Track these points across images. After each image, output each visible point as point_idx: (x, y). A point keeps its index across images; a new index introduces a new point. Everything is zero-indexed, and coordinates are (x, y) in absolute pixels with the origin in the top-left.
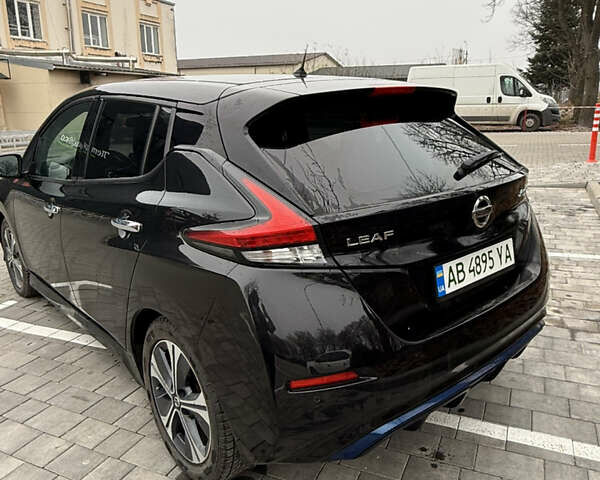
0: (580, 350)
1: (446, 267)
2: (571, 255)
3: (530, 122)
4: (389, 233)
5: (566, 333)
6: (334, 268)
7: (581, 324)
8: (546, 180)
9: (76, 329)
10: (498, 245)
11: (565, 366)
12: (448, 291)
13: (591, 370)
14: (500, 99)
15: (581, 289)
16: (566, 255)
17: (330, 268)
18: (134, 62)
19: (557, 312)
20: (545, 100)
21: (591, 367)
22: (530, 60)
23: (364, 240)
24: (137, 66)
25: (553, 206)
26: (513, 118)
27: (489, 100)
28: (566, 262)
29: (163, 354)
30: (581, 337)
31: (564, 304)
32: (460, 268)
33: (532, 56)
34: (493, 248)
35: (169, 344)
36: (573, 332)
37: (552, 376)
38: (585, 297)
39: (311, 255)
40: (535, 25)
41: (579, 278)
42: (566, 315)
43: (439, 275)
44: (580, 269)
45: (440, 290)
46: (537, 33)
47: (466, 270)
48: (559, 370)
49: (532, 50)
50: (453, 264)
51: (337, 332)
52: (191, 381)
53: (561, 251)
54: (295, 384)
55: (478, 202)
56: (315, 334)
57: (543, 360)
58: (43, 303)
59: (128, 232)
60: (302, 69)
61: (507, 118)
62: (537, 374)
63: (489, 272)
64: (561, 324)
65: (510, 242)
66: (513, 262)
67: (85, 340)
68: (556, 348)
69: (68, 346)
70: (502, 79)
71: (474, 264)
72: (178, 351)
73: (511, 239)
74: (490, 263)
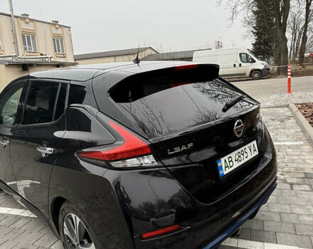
0: (296, 195)
1: (223, 160)
2: (285, 143)
3: (256, 75)
4: (190, 145)
5: (288, 186)
6: (162, 167)
7: (294, 180)
8: (268, 104)
9: (21, 207)
10: (249, 145)
11: (290, 205)
12: (225, 173)
13: (303, 206)
14: (240, 65)
15: (293, 161)
16: (283, 143)
17: (159, 167)
18: (51, 58)
19: (282, 175)
20: (263, 64)
21: (303, 204)
22: (253, 44)
23: (177, 150)
24: (52, 60)
25: (273, 118)
26: (248, 74)
27: (235, 65)
28: (283, 147)
29: (70, 221)
30: (296, 187)
31: (285, 170)
32: (230, 159)
33: (254, 43)
34: (246, 146)
35: (73, 216)
36: (292, 185)
37: (284, 211)
38: (295, 165)
39: (148, 161)
40: (253, 27)
41: (291, 155)
42: (287, 176)
43: (219, 165)
44: (291, 150)
45: (221, 173)
46: (255, 31)
47: (234, 160)
48: (287, 207)
49: (253, 39)
50: (226, 158)
51: (167, 201)
52: (86, 236)
53: (280, 141)
54: (145, 236)
55: (236, 123)
56: (154, 202)
57: (278, 202)
58: (3, 194)
59: (46, 154)
60: (137, 58)
61: (245, 74)
62: (276, 211)
63: (246, 160)
64: (285, 181)
65: (255, 142)
66: (258, 153)
67: (27, 213)
68: (284, 195)
69: (18, 218)
70: (240, 54)
71: (237, 157)
72: (78, 220)
73: (255, 141)
74: (245, 155)
